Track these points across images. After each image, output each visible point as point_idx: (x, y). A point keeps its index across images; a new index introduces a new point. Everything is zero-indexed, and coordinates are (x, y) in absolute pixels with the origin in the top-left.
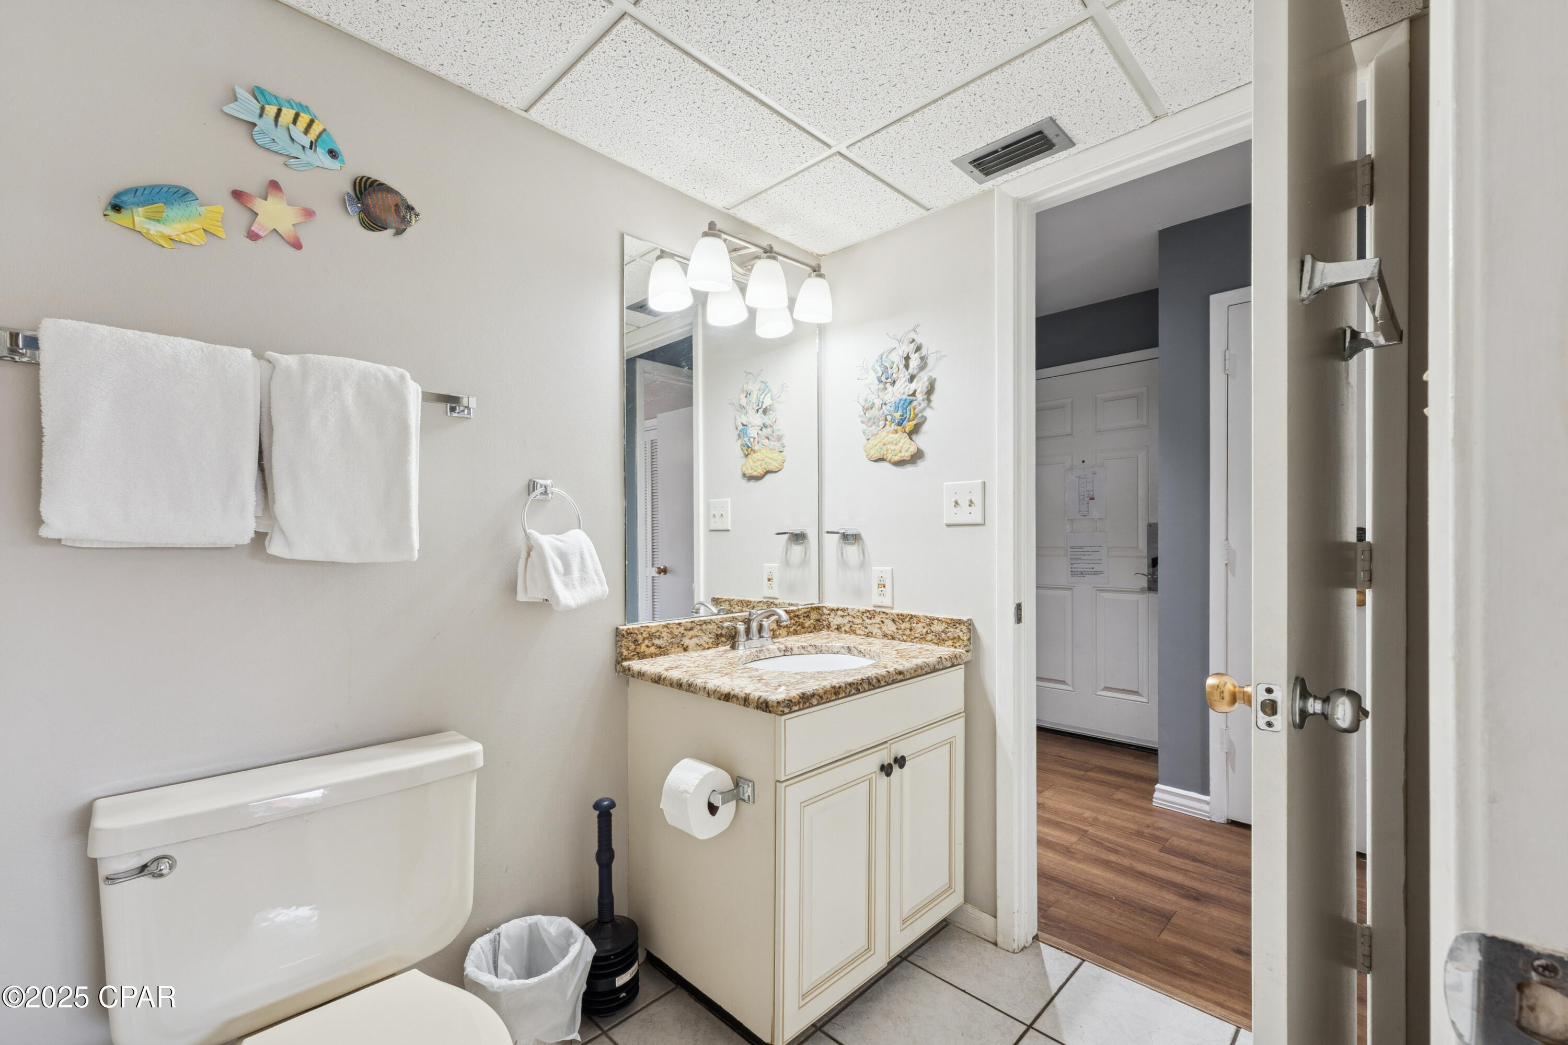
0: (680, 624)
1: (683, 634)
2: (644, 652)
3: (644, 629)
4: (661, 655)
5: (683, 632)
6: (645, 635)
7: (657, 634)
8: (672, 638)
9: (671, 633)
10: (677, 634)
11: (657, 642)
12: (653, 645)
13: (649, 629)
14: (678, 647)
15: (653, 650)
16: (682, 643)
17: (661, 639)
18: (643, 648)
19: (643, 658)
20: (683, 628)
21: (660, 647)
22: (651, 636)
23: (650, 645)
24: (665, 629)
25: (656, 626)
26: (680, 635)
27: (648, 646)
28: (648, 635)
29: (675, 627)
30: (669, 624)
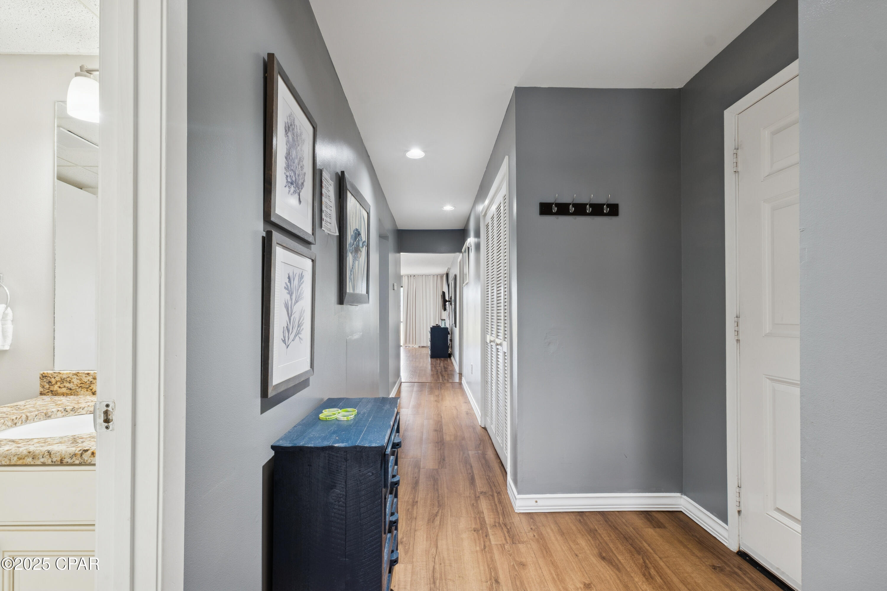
0: (88, 374)
1: (91, 382)
2: (57, 391)
3: (56, 374)
4: (71, 395)
5: (92, 380)
6: (58, 379)
7: (68, 379)
8: (81, 384)
9: (80, 380)
10: (86, 381)
11: (67, 385)
12: (65, 387)
13: (61, 375)
14: (87, 390)
15: (64, 390)
16: (91, 388)
17: (72, 384)
18: (56, 388)
19: (55, 395)
20: (91, 377)
21: (70, 389)
22: (63, 380)
23: (61, 386)
24: (75, 376)
25: (67, 374)
26: (88, 382)
27: (60, 387)
28: (60, 379)
29: (84, 376)
30: (78, 373)
